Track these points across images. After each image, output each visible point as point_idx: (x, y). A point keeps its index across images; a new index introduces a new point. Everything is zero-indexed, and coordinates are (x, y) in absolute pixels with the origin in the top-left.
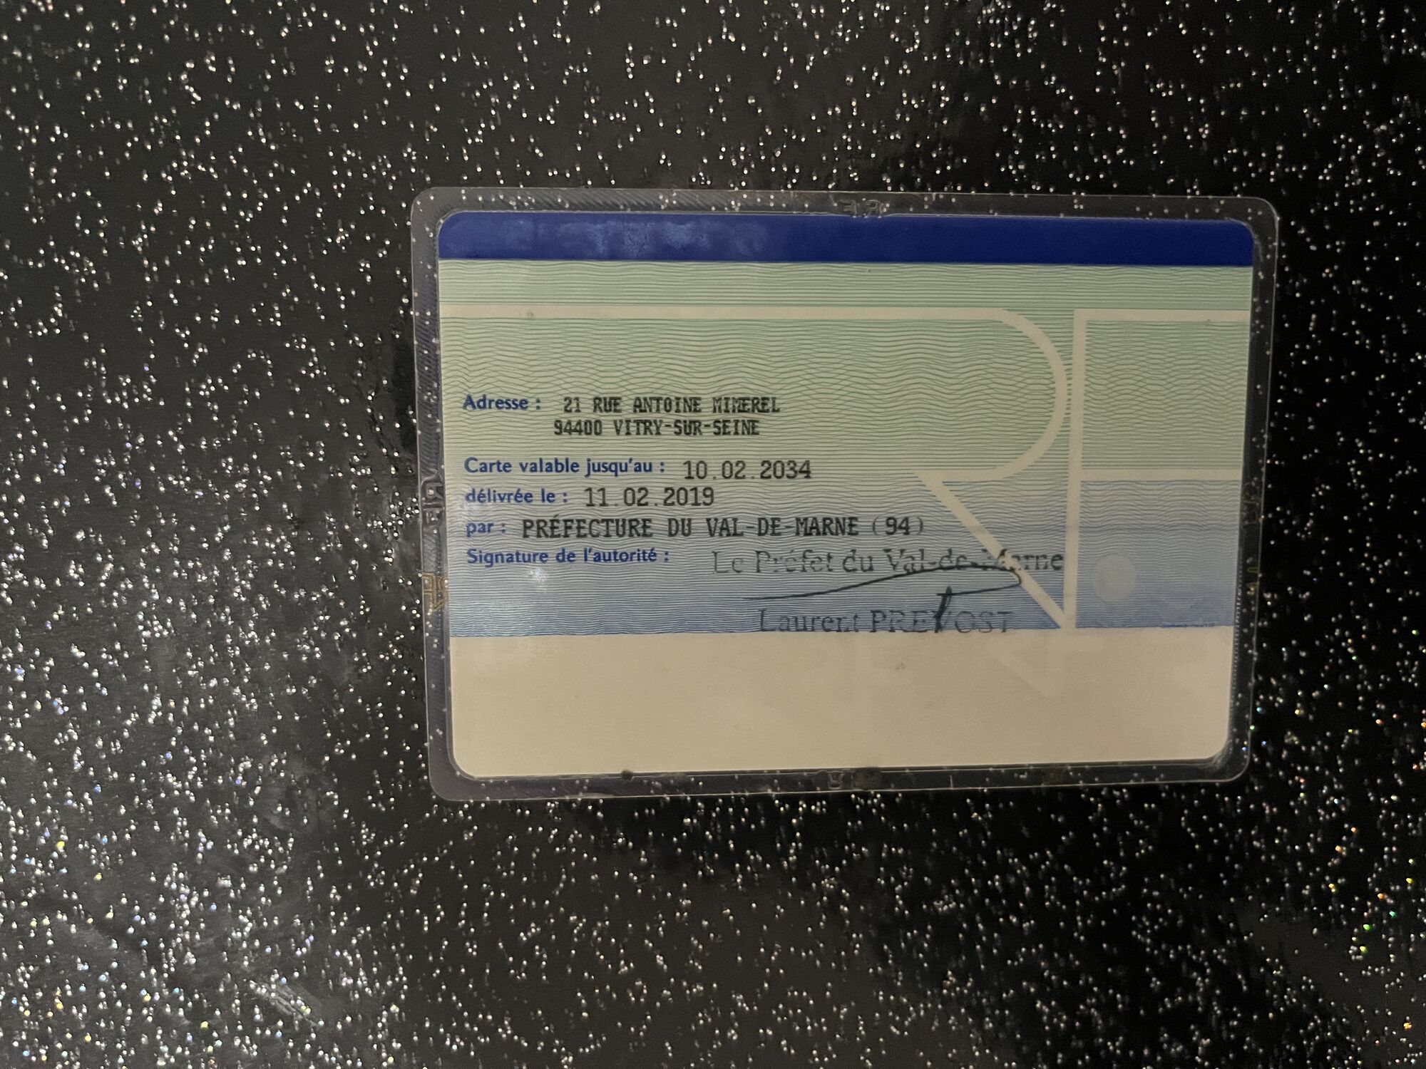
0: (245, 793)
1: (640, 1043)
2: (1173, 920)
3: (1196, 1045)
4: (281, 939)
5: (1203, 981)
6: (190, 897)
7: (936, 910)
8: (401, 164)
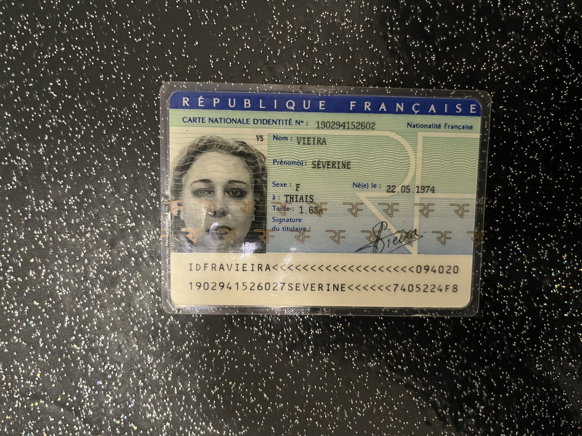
0: (103, 349)
1: (262, 428)
2: (463, 360)
3: (479, 409)
4: (123, 402)
5: (478, 383)
6: (88, 389)
7: (369, 367)
8: (132, 110)
